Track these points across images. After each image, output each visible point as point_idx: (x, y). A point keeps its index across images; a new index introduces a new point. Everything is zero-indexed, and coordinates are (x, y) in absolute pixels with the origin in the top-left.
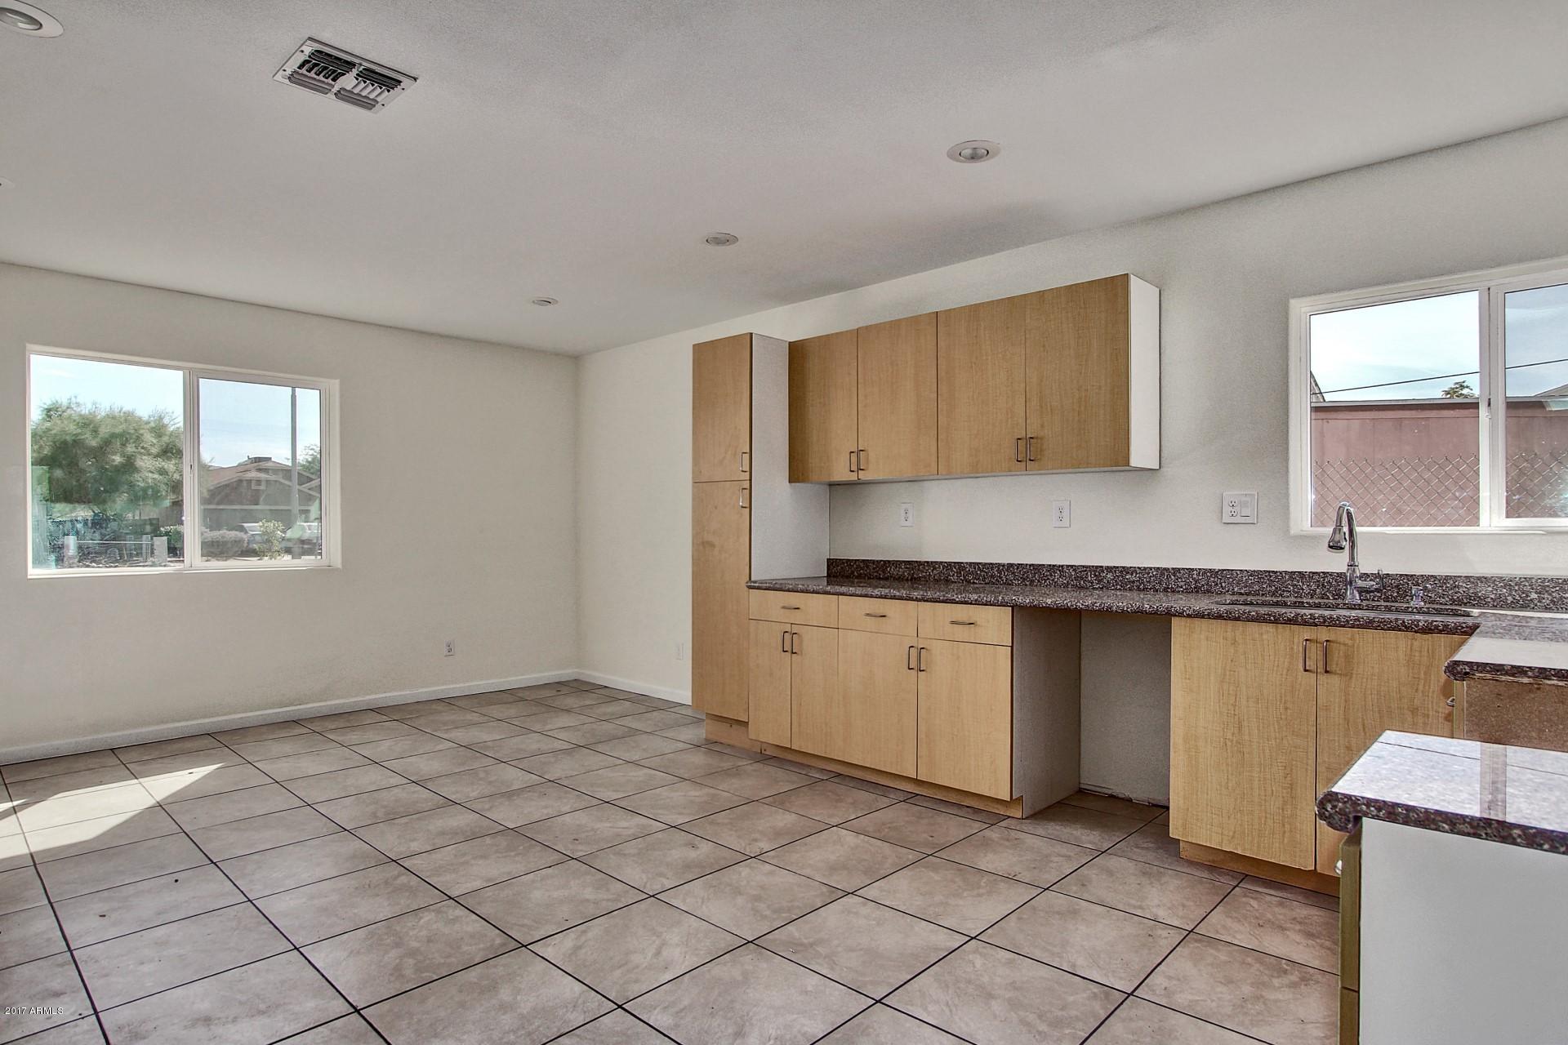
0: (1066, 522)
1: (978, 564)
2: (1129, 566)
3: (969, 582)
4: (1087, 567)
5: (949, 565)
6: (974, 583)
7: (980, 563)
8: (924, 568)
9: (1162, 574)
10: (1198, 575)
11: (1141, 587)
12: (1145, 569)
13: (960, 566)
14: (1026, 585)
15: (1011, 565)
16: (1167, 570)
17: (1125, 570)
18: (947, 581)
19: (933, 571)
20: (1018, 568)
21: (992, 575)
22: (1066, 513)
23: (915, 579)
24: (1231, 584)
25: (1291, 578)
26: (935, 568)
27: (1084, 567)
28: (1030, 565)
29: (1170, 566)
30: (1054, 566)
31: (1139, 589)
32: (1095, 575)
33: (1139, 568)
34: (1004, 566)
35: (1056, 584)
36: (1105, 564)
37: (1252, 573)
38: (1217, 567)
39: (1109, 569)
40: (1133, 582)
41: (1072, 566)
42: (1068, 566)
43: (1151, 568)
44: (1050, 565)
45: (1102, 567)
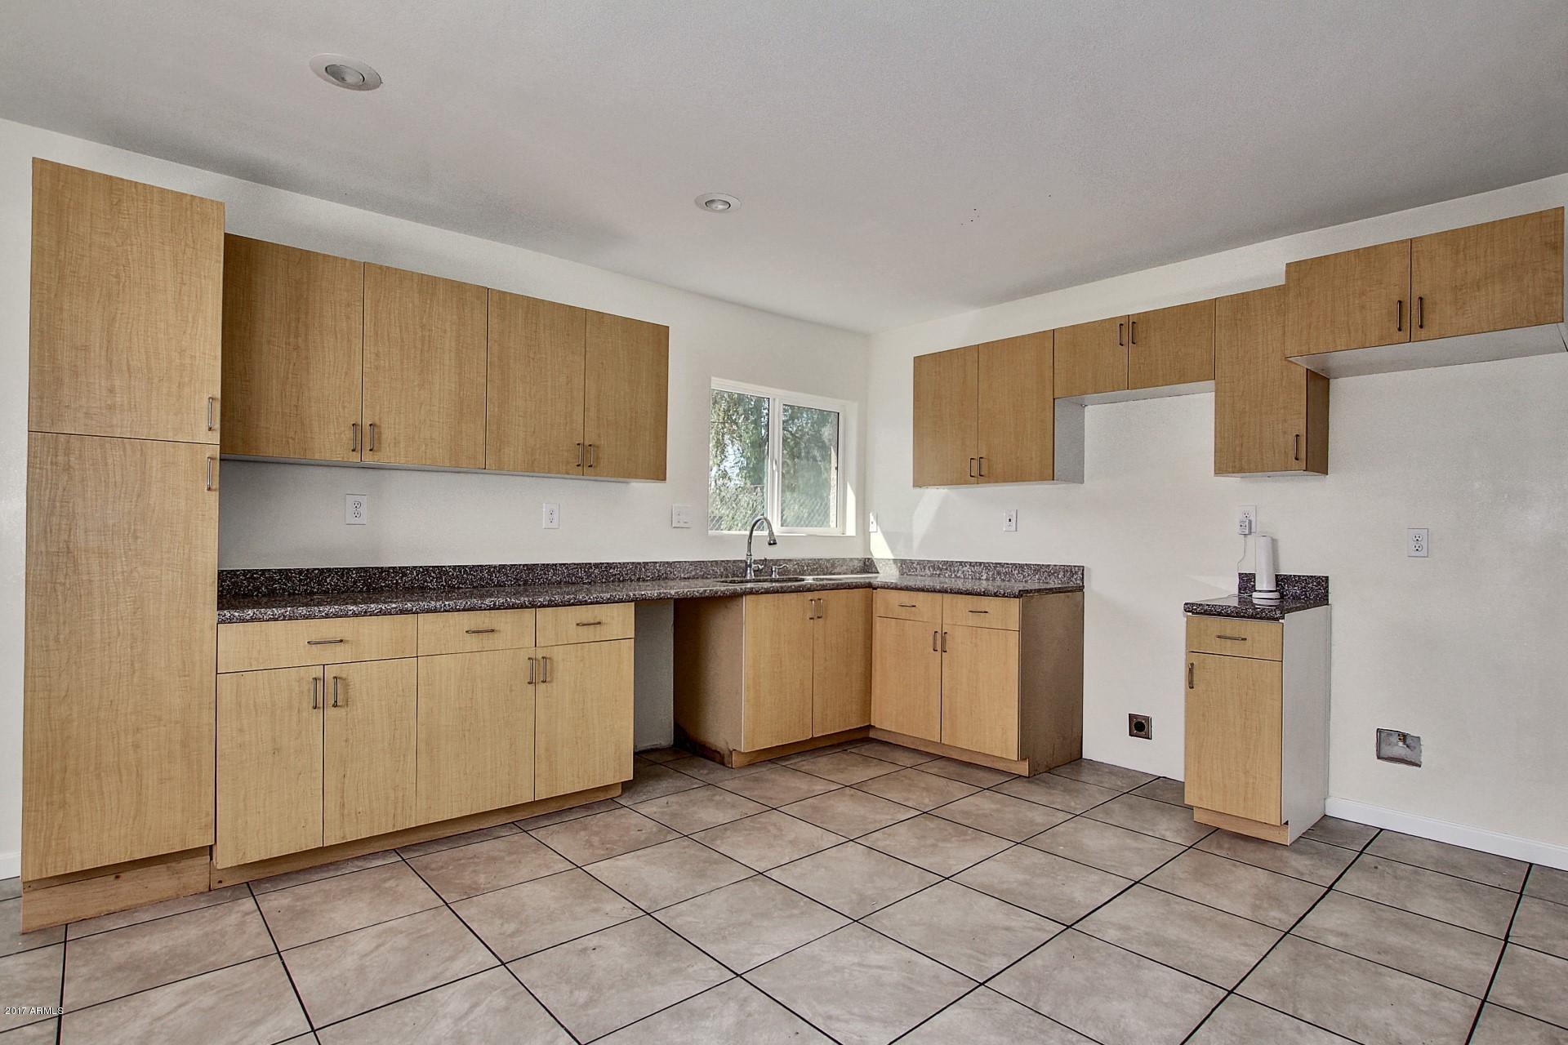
0: (555, 524)
1: (464, 567)
2: (612, 562)
3: (453, 587)
4: (577, 564)
5: (426, 570)
6: (459, 588)
7: (466, 566)
8: (388, 575)
9: (636, 567)
10: (660, 566)
11: (621, 579)
12: (624, 563)
13: (440, 571)
14: (519, 585)
15: (504, 566)
16: (639, 563)
17: (610, 566)
18: (422, 588)
19: (401, 578)
20: (511, 569)
21: (481, 578)
22: (555, 515)
23: (374, 589)
24: (679, 572)
25: (712, 566)
26: (405, 575)
27: (575, 564)
28: (524, 565)
29: (641, 561)
30: (548, 565)
31: (619, 581)
32: (585, 572)
33: (620, 563)
34: (495, 567)
35: (550, 583)
36: (593, 561)
37: (692, 563)
38: (671, 560)
39: (597, 565)
40: (615, 575)
41: (564, 564)
42: (560, 564)
43: (628, 563)
44: (544, 565)
45: (590, 564)
